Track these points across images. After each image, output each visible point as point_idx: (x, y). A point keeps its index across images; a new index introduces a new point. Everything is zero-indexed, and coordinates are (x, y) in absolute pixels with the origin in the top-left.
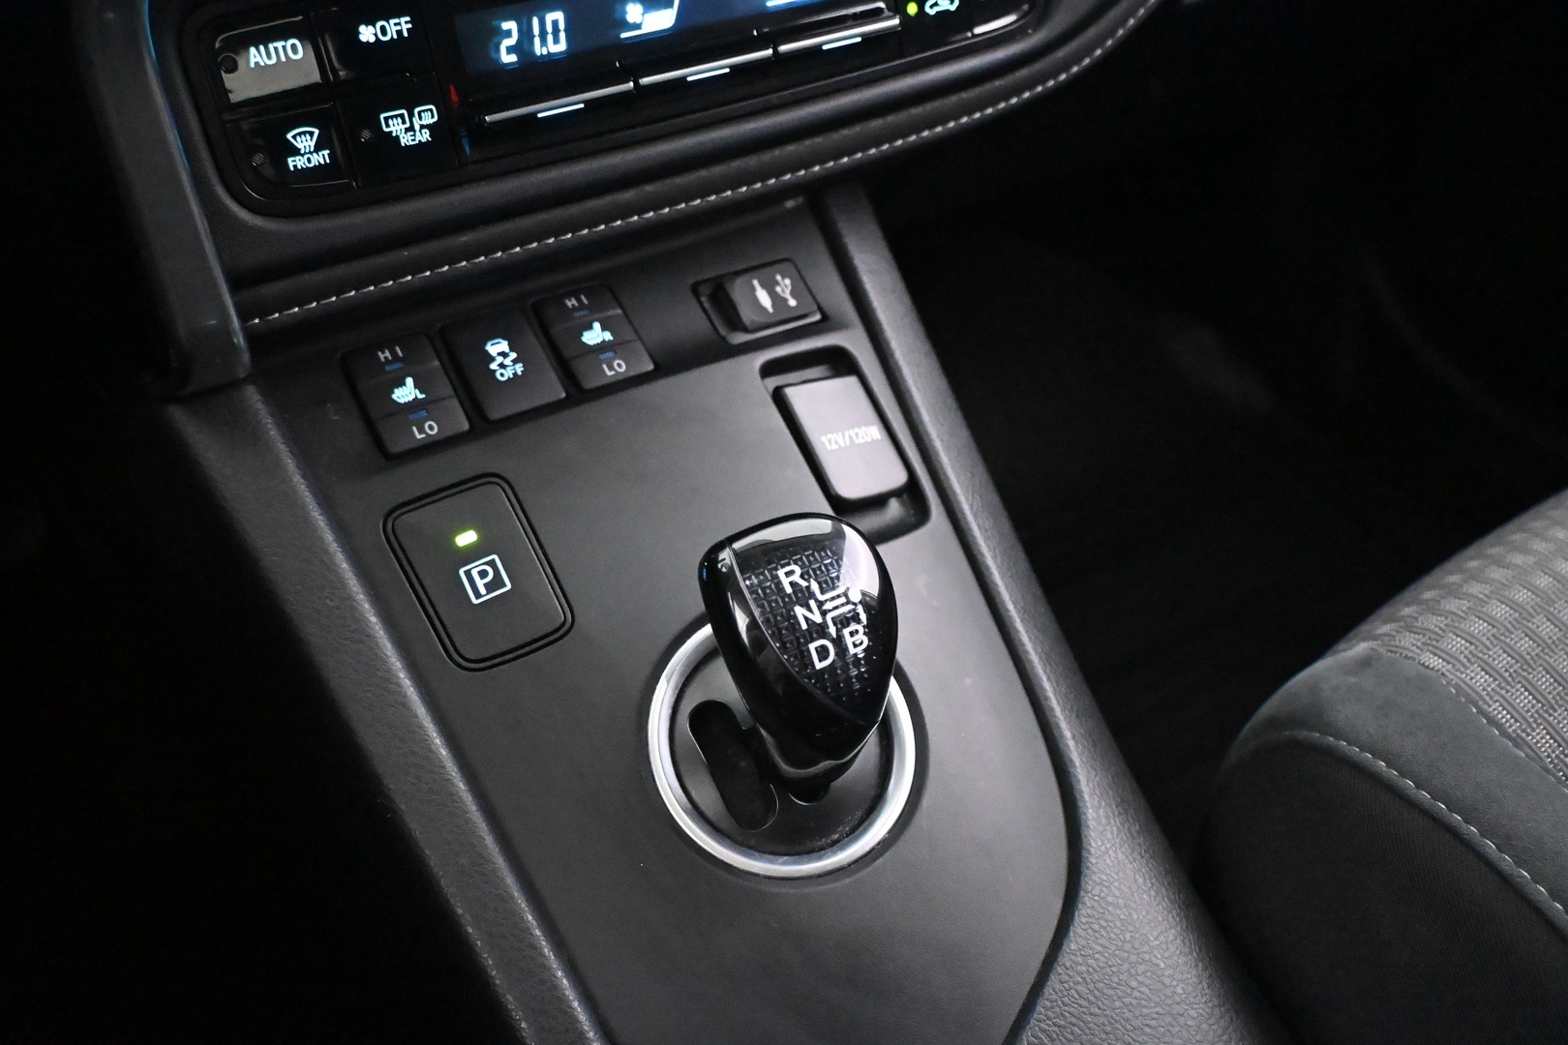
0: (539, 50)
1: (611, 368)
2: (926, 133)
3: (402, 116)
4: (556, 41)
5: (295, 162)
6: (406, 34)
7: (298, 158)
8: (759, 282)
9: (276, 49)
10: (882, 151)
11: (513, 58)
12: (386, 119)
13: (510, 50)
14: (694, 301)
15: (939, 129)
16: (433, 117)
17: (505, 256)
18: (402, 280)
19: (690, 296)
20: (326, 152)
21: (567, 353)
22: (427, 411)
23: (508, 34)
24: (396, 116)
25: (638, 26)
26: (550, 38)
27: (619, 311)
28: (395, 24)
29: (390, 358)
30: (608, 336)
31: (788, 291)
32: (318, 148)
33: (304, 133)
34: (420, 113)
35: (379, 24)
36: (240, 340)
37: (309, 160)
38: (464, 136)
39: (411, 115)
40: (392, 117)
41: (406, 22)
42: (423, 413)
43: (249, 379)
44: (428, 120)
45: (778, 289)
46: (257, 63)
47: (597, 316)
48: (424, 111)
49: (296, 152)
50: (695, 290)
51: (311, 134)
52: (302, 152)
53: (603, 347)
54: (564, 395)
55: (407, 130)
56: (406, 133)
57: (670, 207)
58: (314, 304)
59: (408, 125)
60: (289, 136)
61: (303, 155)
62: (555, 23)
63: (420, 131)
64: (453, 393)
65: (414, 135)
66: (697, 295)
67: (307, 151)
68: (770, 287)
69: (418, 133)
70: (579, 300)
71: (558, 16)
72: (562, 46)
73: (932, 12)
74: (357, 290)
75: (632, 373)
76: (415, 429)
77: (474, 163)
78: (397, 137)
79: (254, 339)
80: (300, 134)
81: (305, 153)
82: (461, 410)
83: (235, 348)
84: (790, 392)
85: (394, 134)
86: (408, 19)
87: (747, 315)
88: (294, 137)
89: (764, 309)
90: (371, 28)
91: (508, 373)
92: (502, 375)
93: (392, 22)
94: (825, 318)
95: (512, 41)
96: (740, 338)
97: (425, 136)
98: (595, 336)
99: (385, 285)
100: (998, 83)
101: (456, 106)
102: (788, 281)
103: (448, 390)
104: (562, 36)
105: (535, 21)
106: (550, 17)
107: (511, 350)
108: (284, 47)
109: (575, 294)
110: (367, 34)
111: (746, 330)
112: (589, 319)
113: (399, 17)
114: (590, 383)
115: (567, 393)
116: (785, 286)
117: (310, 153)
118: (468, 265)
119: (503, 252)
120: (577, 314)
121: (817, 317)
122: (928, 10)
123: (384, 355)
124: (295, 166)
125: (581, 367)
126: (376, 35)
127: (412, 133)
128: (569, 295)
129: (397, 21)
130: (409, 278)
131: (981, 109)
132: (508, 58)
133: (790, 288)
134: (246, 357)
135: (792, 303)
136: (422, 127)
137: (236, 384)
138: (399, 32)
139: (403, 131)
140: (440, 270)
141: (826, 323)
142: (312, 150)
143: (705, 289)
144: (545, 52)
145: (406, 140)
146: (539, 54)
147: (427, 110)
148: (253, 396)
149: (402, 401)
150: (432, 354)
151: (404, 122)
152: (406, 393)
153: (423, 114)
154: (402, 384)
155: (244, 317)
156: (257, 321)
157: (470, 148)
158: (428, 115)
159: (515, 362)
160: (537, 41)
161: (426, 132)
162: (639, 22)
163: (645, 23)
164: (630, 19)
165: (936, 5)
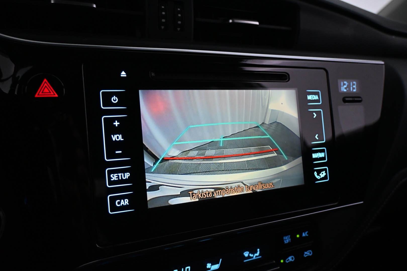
71: (189, 267)
122: (286, 261)
162: (210, 267)
163: (211, 268)
164: (208, 267)
165: (288, 260)
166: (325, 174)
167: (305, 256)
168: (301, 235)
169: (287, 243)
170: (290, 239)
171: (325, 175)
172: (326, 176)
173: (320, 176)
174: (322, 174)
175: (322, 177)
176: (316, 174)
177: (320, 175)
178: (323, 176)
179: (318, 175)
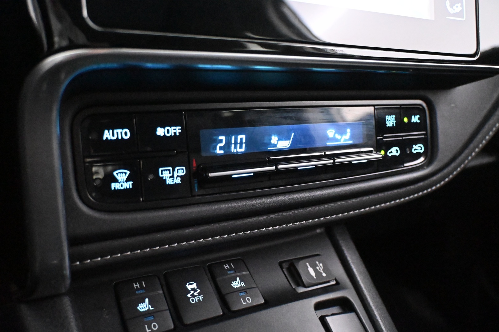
0: (233, 150)
1: (245, 301)
2: (383, 205)
3: (169, 170)
4: (241, 147)
5: (115, 186)
6: (178, 134)
7: (117, 184)
8: (309, 264)
9: (117, 133)
10: (366, 210)
11: (222, 152)
12: (162, 171)
13: (221, 148)
14: (281, 270)
15: (388, 204)
16: (183, 172)
17: (204, 241)
18: (154, 249)
19: (279, 267)
20: (131, 183)
21: (224, 291)
22: (154, 317)
23: (221, 141)
24: (167, 170)
25: (275, 145)
26: (238, 145)
27: (248, 272)
28: (174, 129)
29: (139, 287)
30: (243, 284)
31: (322, 269)
32: (127, 180)
33: (122, 173)
34: (178, 170)
35: (167, 128)
36: (67, 272)
37: (122, 186)
38: (196, 183)
39: (174, 170)
40: (165, 170)
41: (179, 129)
42: (152, 318)
43: (67, 294)
44: (181, 173)
45: (318, 268)
46: (107, 138)
47: (239, 274)
48: (180, 169)
49: (116, 181)
50: (281, 264)
51: (126, 173)
52: (119, 181)
53: (241, 290)
54: (222, 313)
55: (171, 177)
56: (170, 178)
57: (279, 226)
58: (109, 257)
59: (171, 175)
60: (115, 173)
61: (119, 183)
62: (241, 139)
63: (176, 178)
64: (167, 308)
65: (173, 180)
66: (282, 268)
67: (122, 181)
68: (314, 267)
69: (175, 179)
70: (230, 266)
71: (244, 137)
72: (243, 150)
73: (390, 155)
74: (131, 252)
75: (255, 304)
76: (146, 326)
77: (198, 196)
78: (165, 180)
79: (75, 273)
80: (120, 173)
81: (121, 182)
82: (170, 316)
83: (63, 276)
84: (328, 319)
85: (164, 178)
86: (180, 128)
87: (305, 279)
88: (117, 174)
89: (313, 277)
90: (163, 129)
91: (196, 299)
92: (193, 300)
93: (173, 128)
94: (338, 283)
95: (222, 145)
96: (301, 290)
97: (178, 181)
98: (237, 284)
99: (145, 250)
100: (412, 187)
101: (194, 169)
102: (321, 265)
103: (165, 307)
104: (244, 145)
105: (233, 138)
106: (240, 137)
107: (198, 288)
108: (121, 133)
109: (228, 262)
110: (160, 132)
111: (305, 286)
112: (235, 275)
113: (176, 126)
114: (235, 308)
115: (223, 313)
116: (320, 267)
117: (123, 182)
118: (186, 244)
119: (203, 239)
120: (229, 272)
121: (334, 282)
122: (388, 154)
123: (136, 285)
124: (115, 188)
125: (230, 299)
126: (164, 132)
127: (173, 179)
128: (225, 263)
129: (175, 128)
130: (158, 248)
131: (404, 197)
132: (219, 152)
133: (322, 267)
134: (68, 282)
135: (324, 275)
136: (178, 176)
137: (60, 295)
138: (175, 133)
139: (169, 177)
140: (173, 245)
141: (338, 286)
142: (125, 181)
143: (285, 266)
144: (235, 151)
145: (169, 181)
146: (233, 151)
147: (181, 169)
148: (67, 302)
149: (142, 310)
150: (160, 287)
151: (170, 173)
152: (144, 307)
153: (179, 171)
154: (144, 301)
155: (72, 260)
156: (78, 263)
157: (198, 188)
158: (181, 171)
159: (199, 294)
160: (233, 146)
161: (179, 178)
162: (276, 143)
163: (278, 144)
164: (273, 142)
165: (391, 152)
166: (461, 9)
167: (414, 152)
168: (410, 119)
169: (390, 126)
170: (395, 122)
171: (460, 11)
172: (462, 11)
173: (454, 10)
174: (457, 7)
175: (456, 13)
176: (449, 4)
177: (454, 7)
178: (458, 12)
179: (452, 6)
